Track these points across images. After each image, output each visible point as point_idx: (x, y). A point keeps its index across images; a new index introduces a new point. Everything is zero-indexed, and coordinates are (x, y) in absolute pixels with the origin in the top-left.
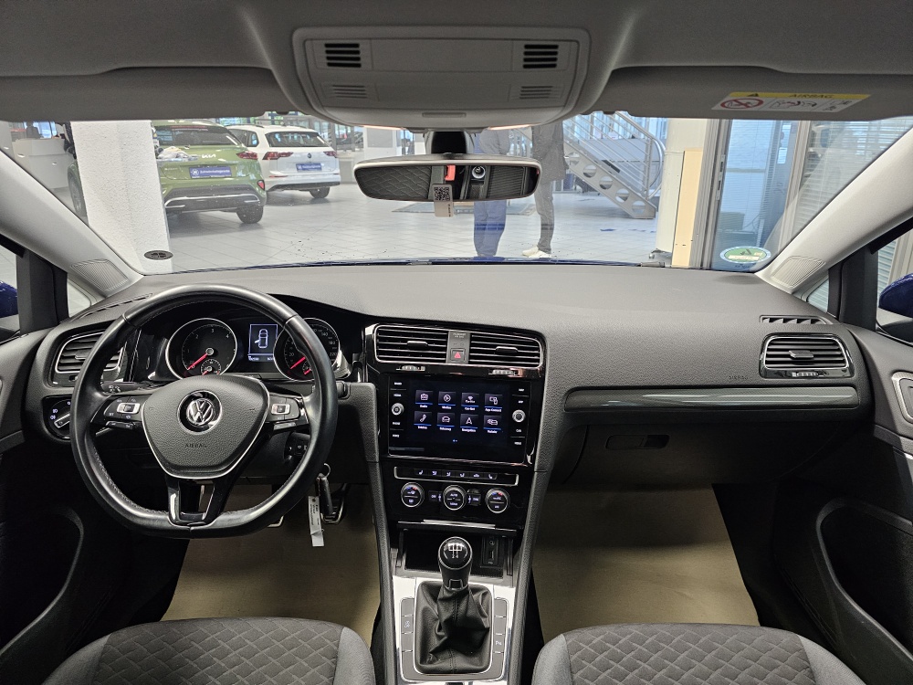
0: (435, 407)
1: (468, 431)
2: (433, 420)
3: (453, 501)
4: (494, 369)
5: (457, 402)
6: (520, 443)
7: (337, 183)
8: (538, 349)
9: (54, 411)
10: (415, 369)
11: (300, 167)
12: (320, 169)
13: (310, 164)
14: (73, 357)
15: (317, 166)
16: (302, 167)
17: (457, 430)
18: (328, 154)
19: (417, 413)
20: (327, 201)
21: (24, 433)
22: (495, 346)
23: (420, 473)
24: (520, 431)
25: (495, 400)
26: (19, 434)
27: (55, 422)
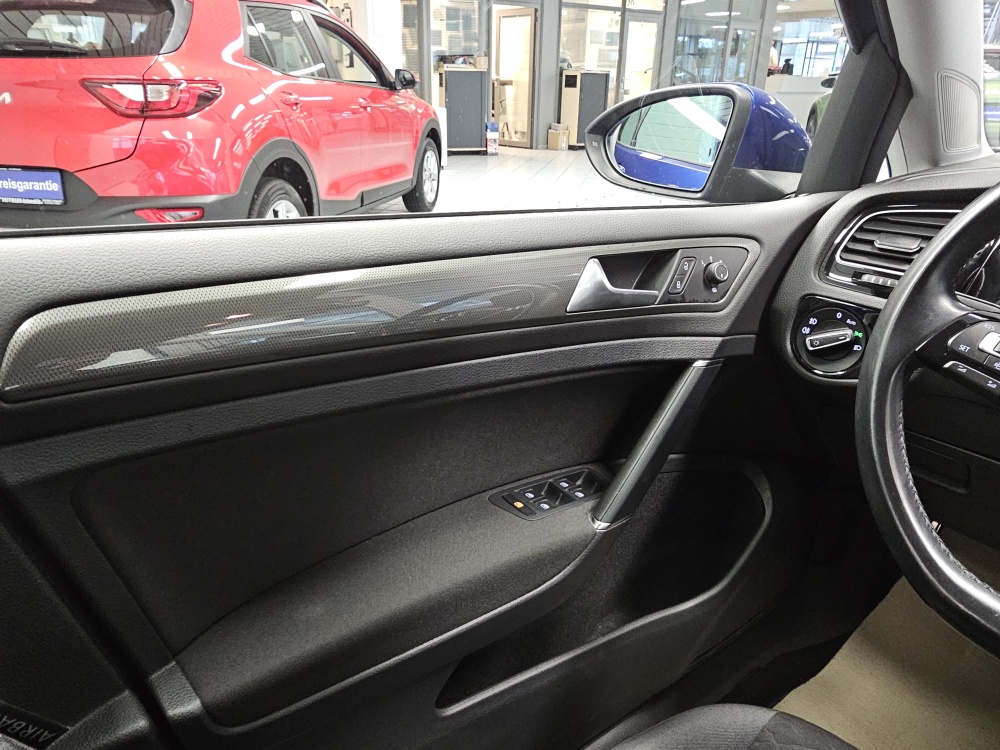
9: (812, 321)
14: (871, 243)
21: (757, 339)
26: (750, 339)
27: (807, 339)
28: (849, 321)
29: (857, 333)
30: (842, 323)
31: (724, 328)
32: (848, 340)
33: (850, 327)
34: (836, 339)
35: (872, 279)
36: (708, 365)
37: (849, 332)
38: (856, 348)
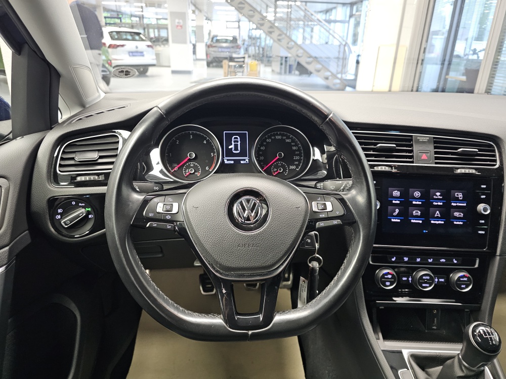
0: (406, 204)
1: (437, 222)
2: (405, 214)
3: (426, 283)
4: (458, 168)
5: (427, 199)
6: (483, 232)
7: (153, 65)
8: (494, 151)
9: (60, 211)
10: (387, 169)
11: (131, 54)
12: (143, 56)
13: (137, 52)
14: (73, 159)
15: (141, 54)
16: (132, 53)
17: (426, 223)
18: (148, 46)
19: (390, 208)
20: (147, 76)
21: (30, 233)
22: (457, 149)
23: (393, 260)
24: (483, 222)
25: (460, 196)
26: (26, 235)
27: (62, 222)
28: (80, 204)
29: (87, 209)
30: (77, 207)
31: (6, 239)
32: (84, 214)
33: (83, 207)
34: (78, 216)
35: (83, 178)
36: (6, 268)
37: (83, 210)
38: (90, 216)
